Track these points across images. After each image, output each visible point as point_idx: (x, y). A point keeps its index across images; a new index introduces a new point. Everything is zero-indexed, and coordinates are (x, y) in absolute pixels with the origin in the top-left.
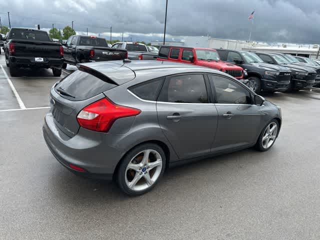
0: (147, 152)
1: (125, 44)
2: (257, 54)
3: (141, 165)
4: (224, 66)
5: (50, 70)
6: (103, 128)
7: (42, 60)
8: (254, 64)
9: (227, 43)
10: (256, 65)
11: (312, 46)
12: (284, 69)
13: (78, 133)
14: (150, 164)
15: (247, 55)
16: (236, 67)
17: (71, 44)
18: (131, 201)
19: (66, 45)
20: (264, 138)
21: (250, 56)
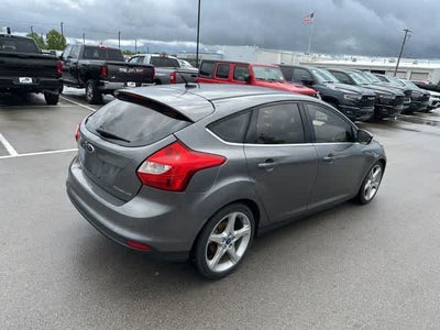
1: (148, 57)
2: (330, 71)
3: (225, 234)
4: (292, 87)
5: (41, 96)
7: (30, 81)
8: (329, 85)
9: (279, 55)
10: (332, 87)
11: (387, 59)
12: (366, 92)
13: (137, 193)
14: (236, 233)
15: (318, 72)
16: (307, 89)
17: (70, 57)
18: (212, 287)
19: (61, 58)
20: (366, 186)
21: (322, 74)
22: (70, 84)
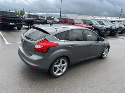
0: (61, 60)
1: (46, 17)
2: (97, 21)
3: (59, 65)
4: (85, 26)
5: (16, 28)
6: (45, 51)
7: (13, 24)
8: (96, 25)
9: (84, 17)
10: (97, 26)
11: (116, 18)
12: (108, 27)
14: (62, 65)
15: (93, 21)
16: (90, 26)
17: (24, 17)
19: (22, 18)
21: (95, 22)
22: (24, 25)
